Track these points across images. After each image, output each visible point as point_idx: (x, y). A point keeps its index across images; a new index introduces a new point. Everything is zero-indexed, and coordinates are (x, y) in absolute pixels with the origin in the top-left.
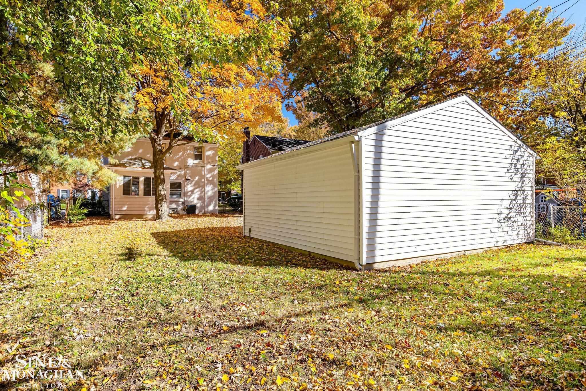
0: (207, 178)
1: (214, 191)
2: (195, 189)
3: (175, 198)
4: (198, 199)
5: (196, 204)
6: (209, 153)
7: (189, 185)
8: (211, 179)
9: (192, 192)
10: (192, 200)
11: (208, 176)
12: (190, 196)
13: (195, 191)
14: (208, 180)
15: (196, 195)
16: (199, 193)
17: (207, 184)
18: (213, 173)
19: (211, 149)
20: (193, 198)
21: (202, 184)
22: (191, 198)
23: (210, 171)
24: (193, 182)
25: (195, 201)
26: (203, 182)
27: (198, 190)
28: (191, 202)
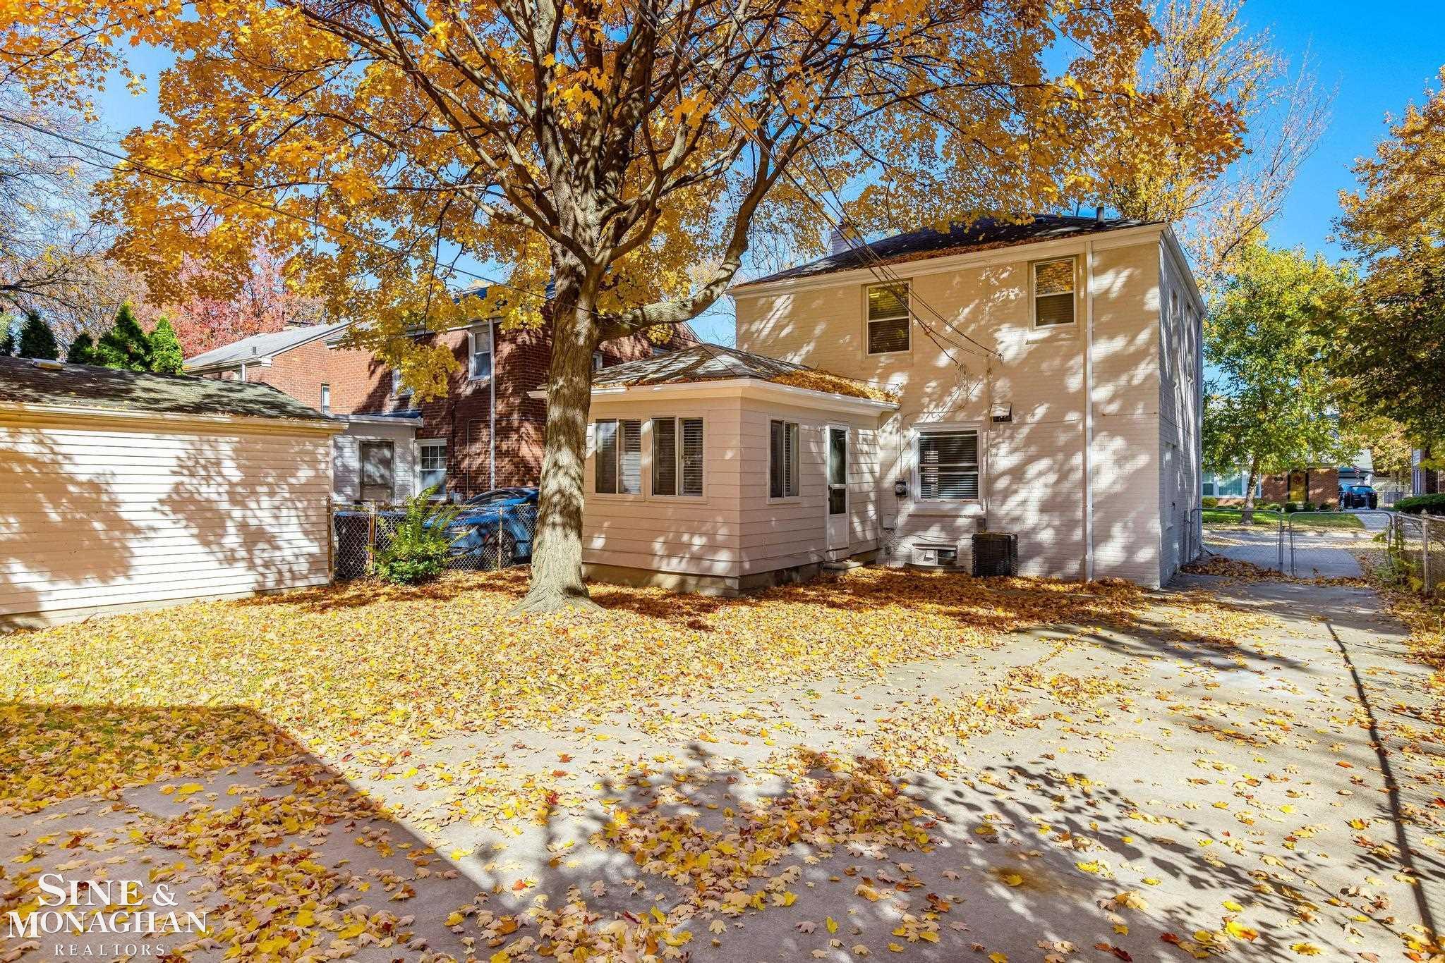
0: (1094, 405)
1: (1130, 467)
2: (1030, 460)
3: (946, 503)
4: (1045, 508)
5: (1035, 530)
6: (1108, 282)
7: (1004, 448)
8: (1113, 408)
9: (1017, 474)
10: (1017, 513)
11: (1100, 394)
12: (1007, 494)
13: (1033, 470)
14: (1100, 416)
15: (1035, 492)
16: (1052, 478)
17: (1095, 432)
18: (1123, 380)
19: (1112, 261)
20: (1024, 502)
21: (1062, 438)
22: (1012, 502)
23: (1114, 367)
24: (1025, 431)
25: (1032, 518)
26: (1072, 427)
27: (1044, 464)
28: (1016, 520)
